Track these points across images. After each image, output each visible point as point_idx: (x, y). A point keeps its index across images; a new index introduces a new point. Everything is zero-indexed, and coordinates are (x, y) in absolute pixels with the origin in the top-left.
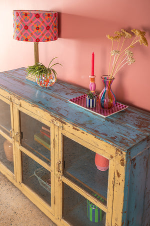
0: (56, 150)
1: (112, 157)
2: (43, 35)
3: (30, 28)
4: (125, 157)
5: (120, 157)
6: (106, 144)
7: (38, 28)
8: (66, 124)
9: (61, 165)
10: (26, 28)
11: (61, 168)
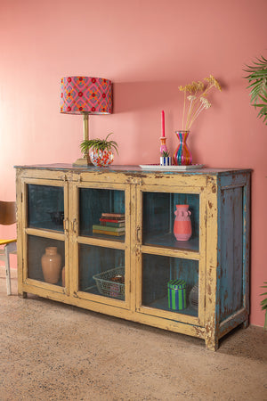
0: (133, 216)
1: (202, 189)
2: (99, 103)
3: (85, 94)
4: (216, 182)
5: (210, 185)
6: (196, 177)
7: (93, 95)
8: (145, 177)
9: (140, 232)
10: (81, 94)
11: (140, 237)
